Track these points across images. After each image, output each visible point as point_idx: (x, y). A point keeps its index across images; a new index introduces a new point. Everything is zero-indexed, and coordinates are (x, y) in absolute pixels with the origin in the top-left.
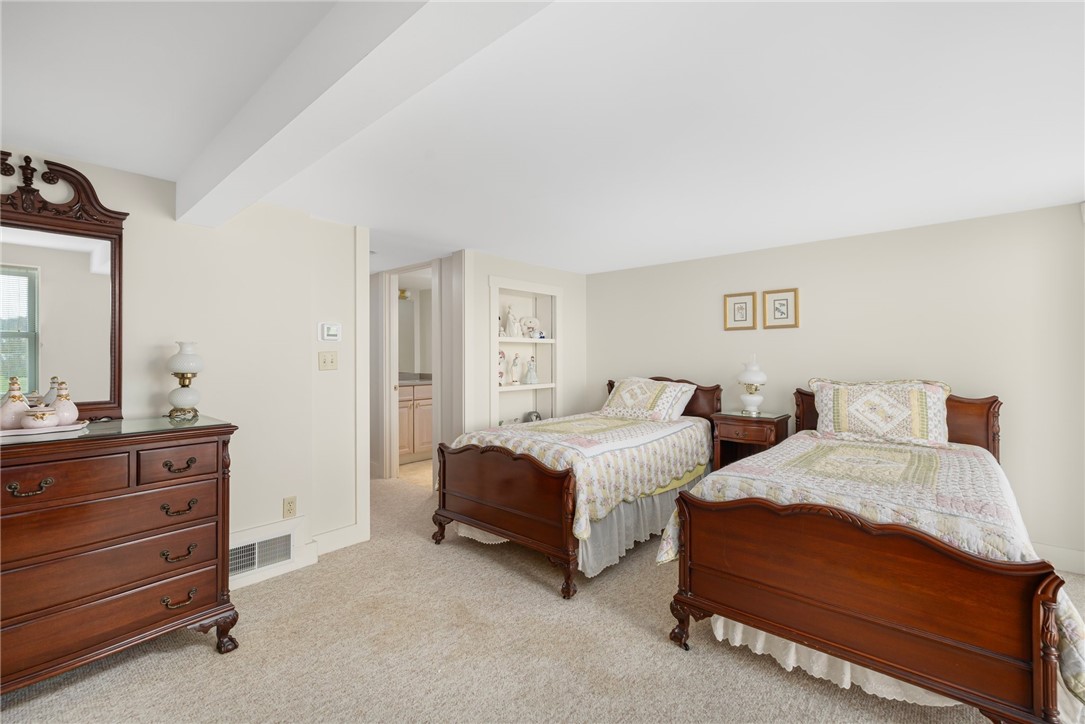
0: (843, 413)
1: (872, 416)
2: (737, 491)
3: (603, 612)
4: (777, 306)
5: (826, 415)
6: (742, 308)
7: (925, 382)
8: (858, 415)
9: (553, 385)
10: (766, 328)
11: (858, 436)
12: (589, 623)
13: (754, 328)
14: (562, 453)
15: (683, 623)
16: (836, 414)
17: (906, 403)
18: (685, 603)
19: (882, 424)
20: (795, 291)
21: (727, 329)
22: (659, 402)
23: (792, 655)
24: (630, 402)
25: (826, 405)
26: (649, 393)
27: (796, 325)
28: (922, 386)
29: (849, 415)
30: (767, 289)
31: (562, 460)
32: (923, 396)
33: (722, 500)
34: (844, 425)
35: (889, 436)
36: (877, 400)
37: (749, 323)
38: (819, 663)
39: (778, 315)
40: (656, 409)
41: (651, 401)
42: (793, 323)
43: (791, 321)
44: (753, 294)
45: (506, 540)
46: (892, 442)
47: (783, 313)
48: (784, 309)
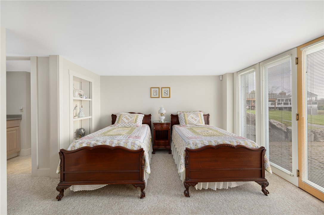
0: (187, 120)
1: (193, 120)
2: (201, 145)
3: (158, 197)
4: (165, 92)
5: (183, 120)
6: (156, 92)
7: (200, 111)
8: (190, 120)
9: (90, 117)
10: (162, 97)
11: (190, 125)
12: (158, 203)
13: (159, 97)
14: (134, 143)
15: (187, 189)
16: (185, 120)
17: (198, 116)
18: (189, 182)
19: (195, 122)
20: (170, 88)
21: (151, 97)
22: (138, 120)
23: (216, 185)
24: (126, 121)
25: (183, 118)
26: (133, 118)
27: (170, 97)
28: (200, 112)
29: (188, 120)
30: (162, 87)
31: (136, 146)
32: (200, 114)
33: (197, 148)
34: (187, 123)
35: (197, 124)
36: (193, 116)
37: (158, 96)
38: (221, 185)
39: (165, 94)
40: (137, 123)
41: (134, 120)
42: (169, 96)
43: (168, 96)
44: (159, 88)
45: (105, 185)
46: (197, 126)
47: (166, 94)
48: (167, 93)
